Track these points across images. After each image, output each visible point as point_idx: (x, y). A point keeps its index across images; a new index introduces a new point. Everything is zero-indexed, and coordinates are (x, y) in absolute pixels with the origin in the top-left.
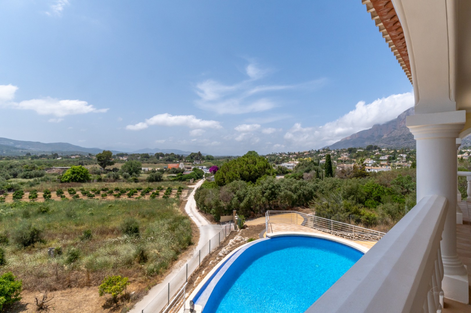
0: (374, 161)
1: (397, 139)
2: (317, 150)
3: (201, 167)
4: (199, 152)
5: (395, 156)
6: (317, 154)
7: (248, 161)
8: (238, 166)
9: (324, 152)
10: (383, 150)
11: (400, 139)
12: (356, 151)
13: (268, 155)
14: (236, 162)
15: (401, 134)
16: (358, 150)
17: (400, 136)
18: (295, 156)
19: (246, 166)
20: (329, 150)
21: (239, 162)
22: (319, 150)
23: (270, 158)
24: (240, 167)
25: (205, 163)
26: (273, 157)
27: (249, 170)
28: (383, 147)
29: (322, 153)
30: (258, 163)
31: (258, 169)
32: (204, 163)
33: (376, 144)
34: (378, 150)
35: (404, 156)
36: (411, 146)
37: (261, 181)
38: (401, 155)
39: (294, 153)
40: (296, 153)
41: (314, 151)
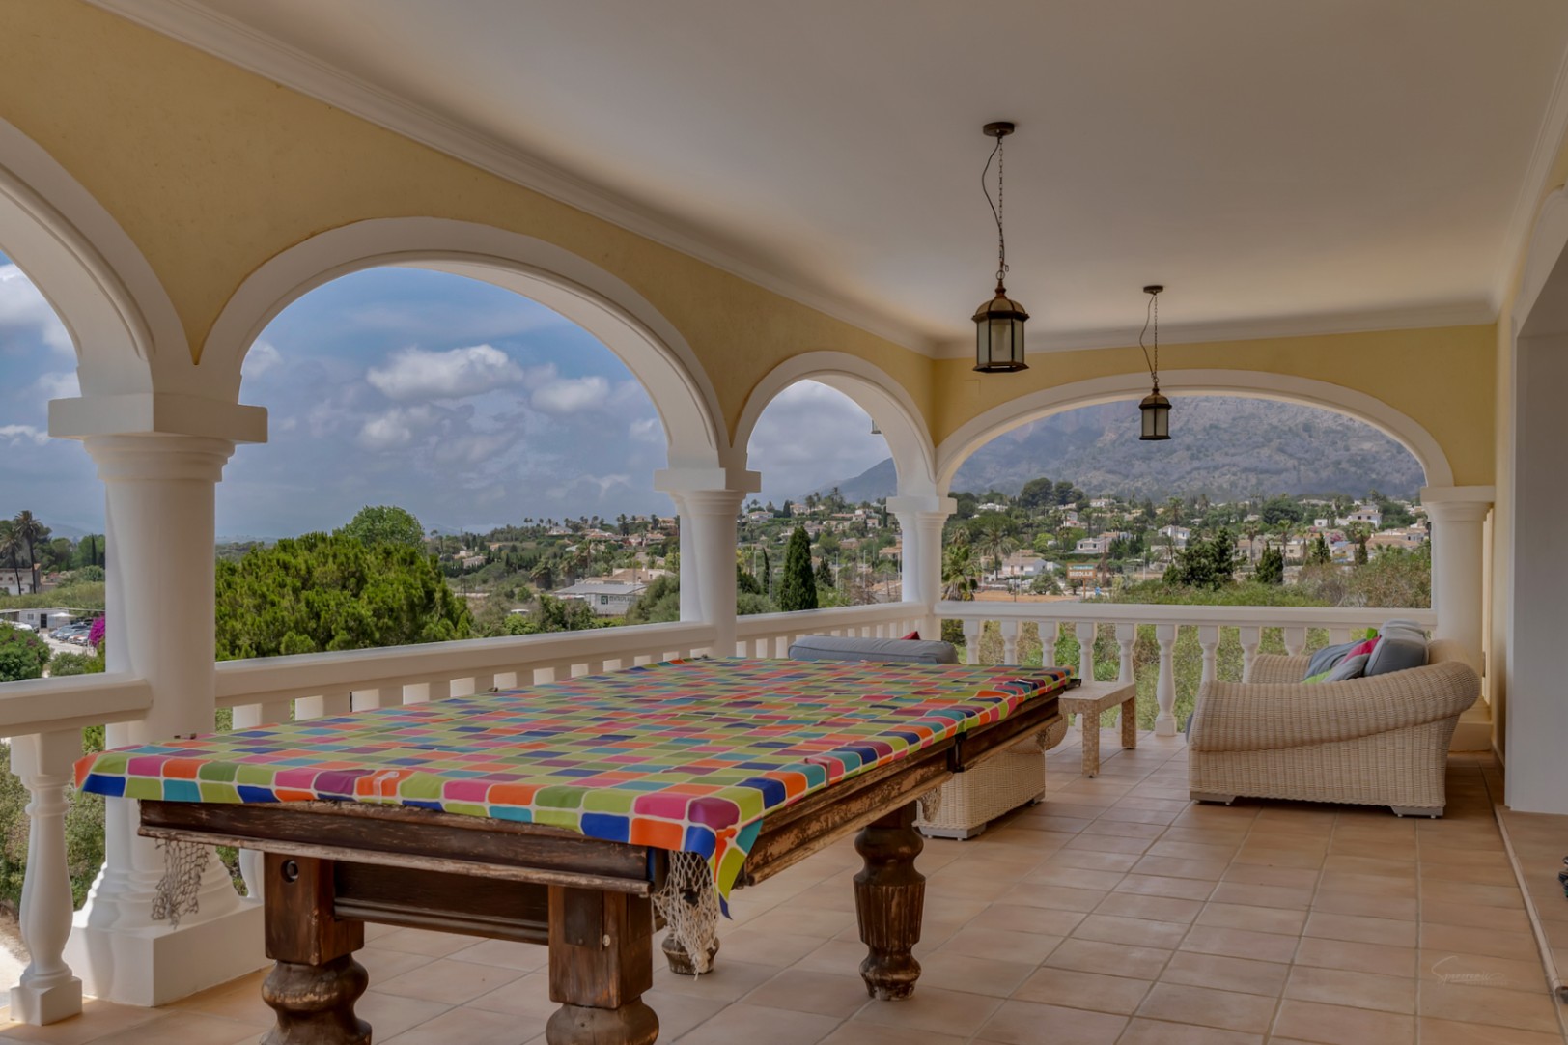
0: (1050, 566)
2: (779, 507)
3: (37, 613)
4: (27, 515)
5: (1140, 540)
6: (775, 529)
7: (309, 571)
8: (248, 601)
10: (1094, 504)
12: (973, 510)
13: (502, 532)
14: (237, 579)
16: (984, 507)
18: (659, 536)
19: (298, 600)
20: (841, 507)
21: (250, 579)
22: (787, 505)
23: (514, 549)
24: (259, 609)
25: (67, 591)
26: (531, 545)
27: (312, 624)
28: (1100, 487)
30: (377, 585)
31: (371, 621)
32: (61, 586)
33: (1067, 476)
34: (1073, 506)
35: (1180, 536)
36: (1220, 487)
38: (1169, 531)
39: (651, 520)
40: (664, 522)
41: (760, 509)
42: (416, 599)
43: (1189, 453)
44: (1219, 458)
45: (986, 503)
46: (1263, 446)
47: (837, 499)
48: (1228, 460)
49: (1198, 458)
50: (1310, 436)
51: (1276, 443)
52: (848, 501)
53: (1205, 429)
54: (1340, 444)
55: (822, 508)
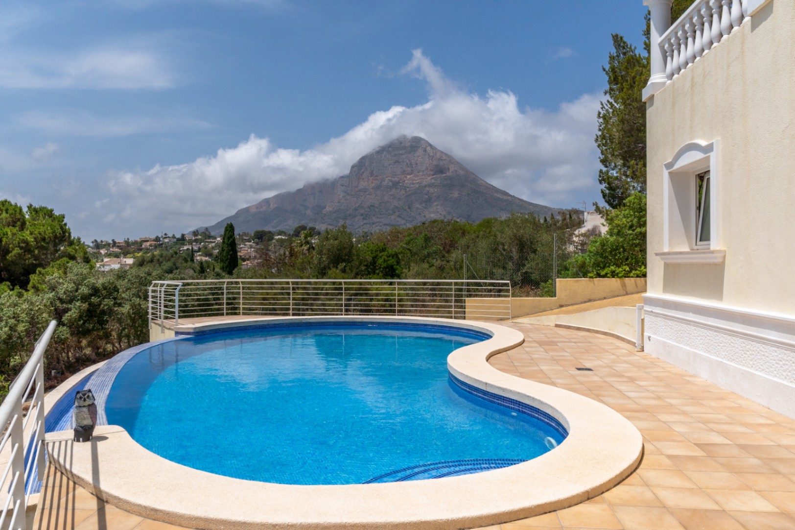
1: (350, 215)
2: (178, 236)
6: (178, 246)
9: (196, 241)
11: (355, 216)
12: (273, 239)
15: (357, 205)
16: (277, 237)
17: (356, 210)
18: (116, 250)
20: (210, 237)
22: (183, 235)
29: (190, 242)
31: (32, 244)
33: (313, 224)
37: (48, 278)
39: (112, 242)
40: (119, 243)
41: (169, 237)
42: (58, 234)
43: (362, 217)
44: (375, 219)
45: (278, 236)
46: (392, 214)
47: (207, 233)
48: (378, 220)
49: (366, 219)
50: (411, 211)
51: (397, 214)
52: (213, 234)
53: (369, 207)
54: (423, 215)
55: (200, 237)
